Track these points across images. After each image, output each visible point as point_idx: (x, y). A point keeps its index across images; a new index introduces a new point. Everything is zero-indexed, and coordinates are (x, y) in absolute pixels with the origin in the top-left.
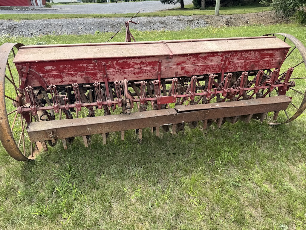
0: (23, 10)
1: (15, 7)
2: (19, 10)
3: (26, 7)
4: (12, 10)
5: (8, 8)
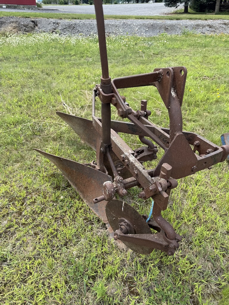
0: (30, 9)
1: (22, 6)
2: (26, 9)
3: (34, 6)
4: (19, 9)
5: (14, 6)
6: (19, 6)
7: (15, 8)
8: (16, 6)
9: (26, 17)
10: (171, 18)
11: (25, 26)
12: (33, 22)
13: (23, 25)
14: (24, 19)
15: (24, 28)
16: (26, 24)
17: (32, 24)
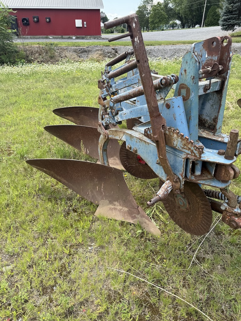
1: (89, 37)
3: (99, 37)
6: (86, 36)
7: (83, 38)
8: (84, 37)
9: (107, 46)
10: (237, 41)
12: (113, 49)
13: (107, 52)
16: (109, 51)
17: (113, 51)
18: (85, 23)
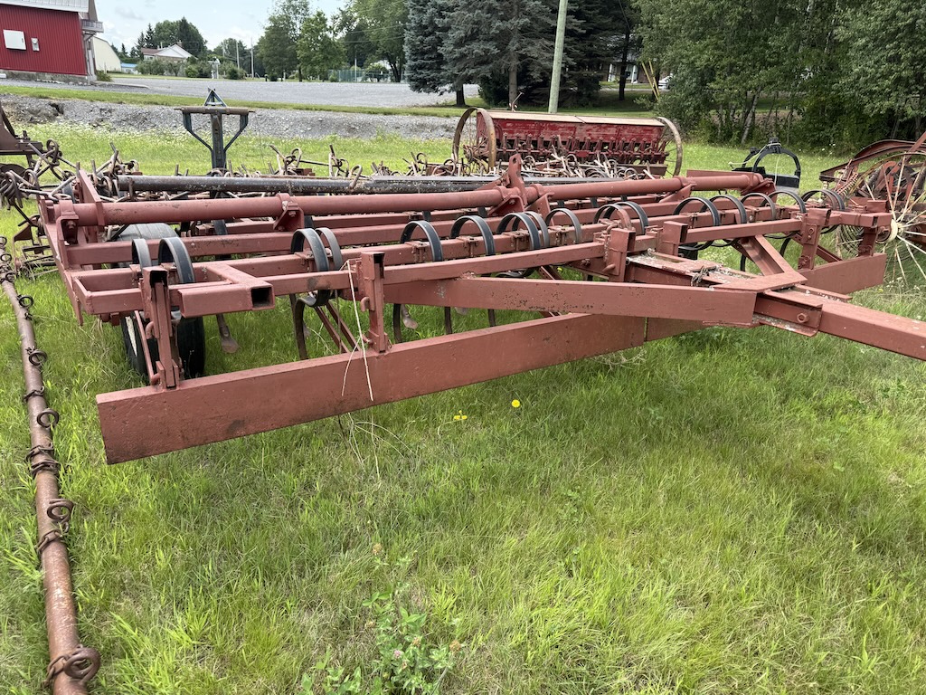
0: (71, 83)
1: (48, 76)
5: (29, 76)
6: (41, 74)
8: (33, 75)
9: (41, 97)
11: (32, 113)
12: (53, 105)
13: (28, 110)
14: (34, 100)
15: (31, 116)
16: (35, 108)
17: (50, 110)
18: (34, 41)
